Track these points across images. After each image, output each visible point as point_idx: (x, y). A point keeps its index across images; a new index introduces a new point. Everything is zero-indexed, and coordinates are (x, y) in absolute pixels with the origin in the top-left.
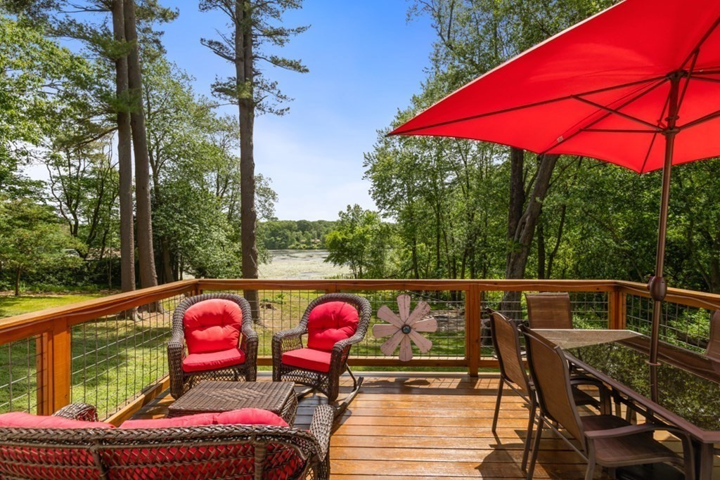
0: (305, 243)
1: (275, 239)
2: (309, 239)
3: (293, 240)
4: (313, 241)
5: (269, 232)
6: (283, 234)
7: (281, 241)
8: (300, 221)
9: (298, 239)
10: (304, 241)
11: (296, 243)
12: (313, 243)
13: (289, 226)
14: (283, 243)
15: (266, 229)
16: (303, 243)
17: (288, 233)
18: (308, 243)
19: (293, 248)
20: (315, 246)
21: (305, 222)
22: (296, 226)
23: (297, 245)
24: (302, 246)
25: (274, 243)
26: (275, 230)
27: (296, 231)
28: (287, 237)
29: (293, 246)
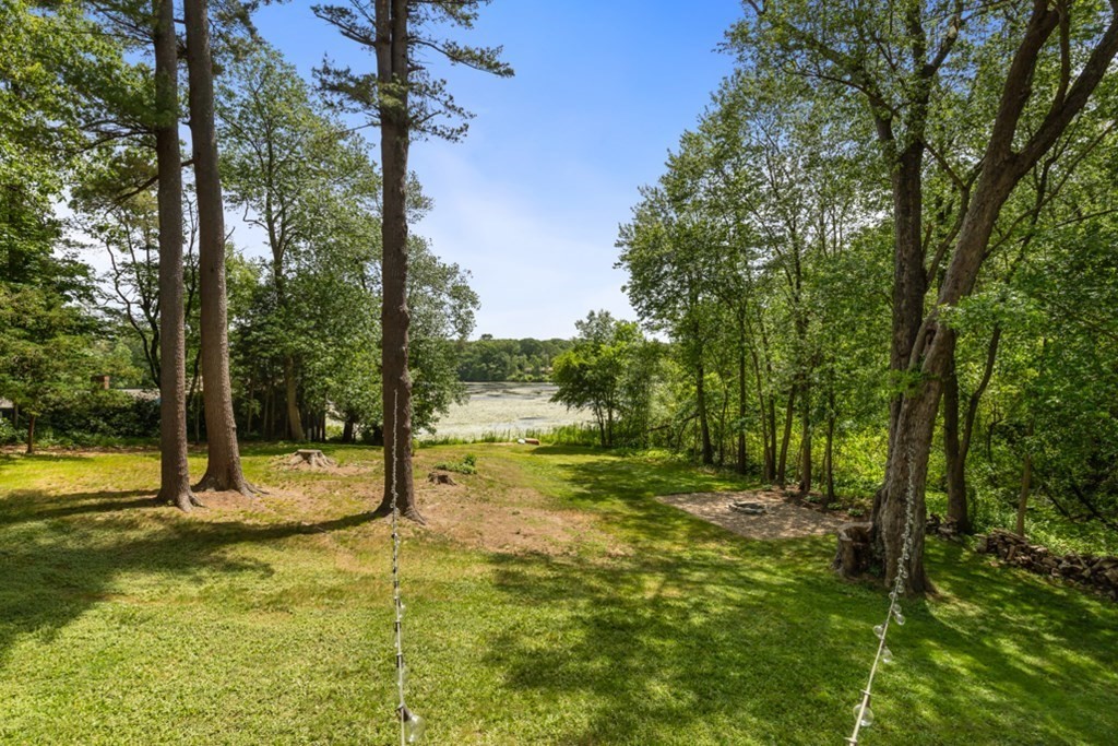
0: (532, 373)
1: (488, 366)
2: (537, 367)
3: (514, 368)
4: (543, 369)
5: (479, 356)
6: (500, 358)
7: (497, 369)
8: (525, 340)
9: (520, 367)
10: (530, 369)
11: (518, 372)
12: (543, 372)
13: (508, 347)
14: (499, 372)
15: (475, 352)
16: (528, 373)
17: (507, 357)
18: (536, 372)
19: (513, 380)
20: (547, 377)
21: (531, 340)
22: (519, 347)
23: (520, 376)
24: (526, 377)
25: (485, 372)
26: (488, 354)
27: (519, 355)
28: (505, 364)
29: (514, 376)
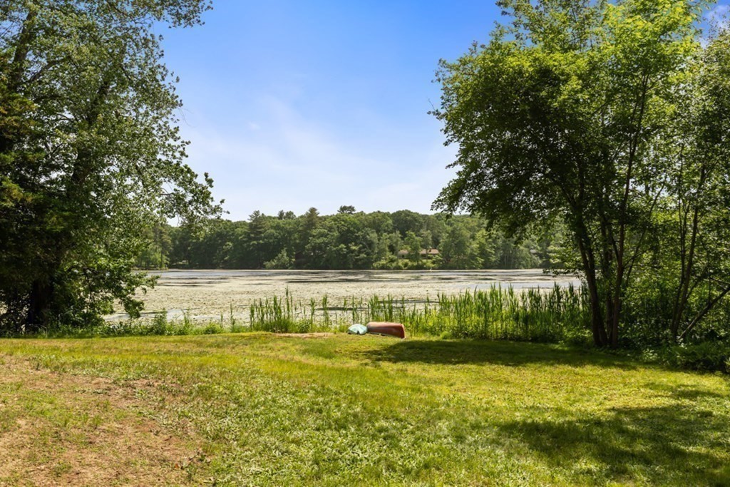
0: (409, 257)
1: (348, 248)
2: (415, 249)
3: (384, 250)
4: (423, 252)
5: (336, 234)
6: (364, 237)
7: (360, 252)
8: (399, 213)
9: (392, 249)
10: (404, 252)
11: (389, 255)
12: (424, 256)
13: (377, 222)
14: (363, 255)
15: (330, 229)
16: (403, 257)
17: (373, 236)
18: (414, 256)
19: (383, 268)
20: (429, 263)
21: (407, 213)
22: (390, 222)
23: (392, 261)
24: (401, 263)
25: (345, 256)
26: (348, 231)
27: (389, 233)
28: (370, 244)
29: (383, 262)
